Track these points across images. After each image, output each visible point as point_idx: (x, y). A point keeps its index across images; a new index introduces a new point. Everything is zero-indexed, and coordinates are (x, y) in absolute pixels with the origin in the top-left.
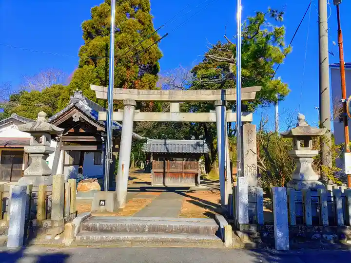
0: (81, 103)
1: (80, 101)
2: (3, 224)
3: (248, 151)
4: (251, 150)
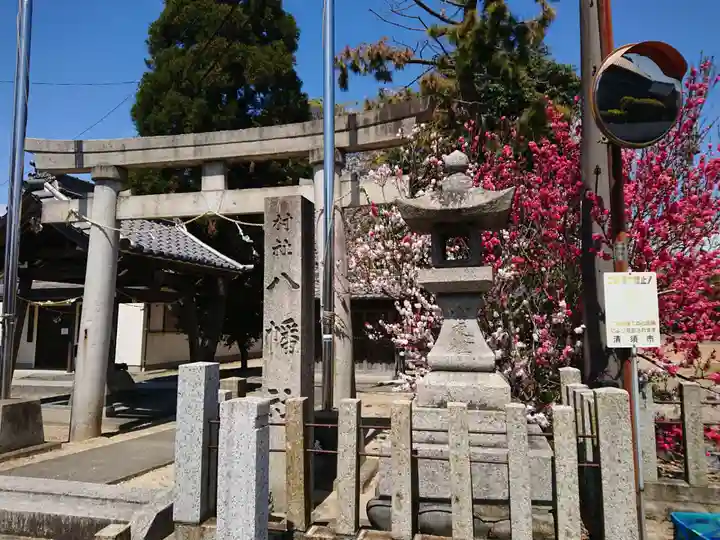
0: (47, 189)
3: (276, 279)
4: (284, 274)
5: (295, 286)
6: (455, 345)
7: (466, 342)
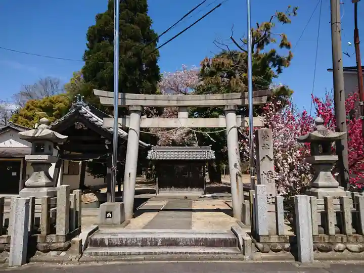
0: (84, 110)
1: (83, 107)
2: (2, 240)
3: (264, 157)
4: (267, 156)
5: (271, 160)
6: (326, 180)
7: (328, 179)
